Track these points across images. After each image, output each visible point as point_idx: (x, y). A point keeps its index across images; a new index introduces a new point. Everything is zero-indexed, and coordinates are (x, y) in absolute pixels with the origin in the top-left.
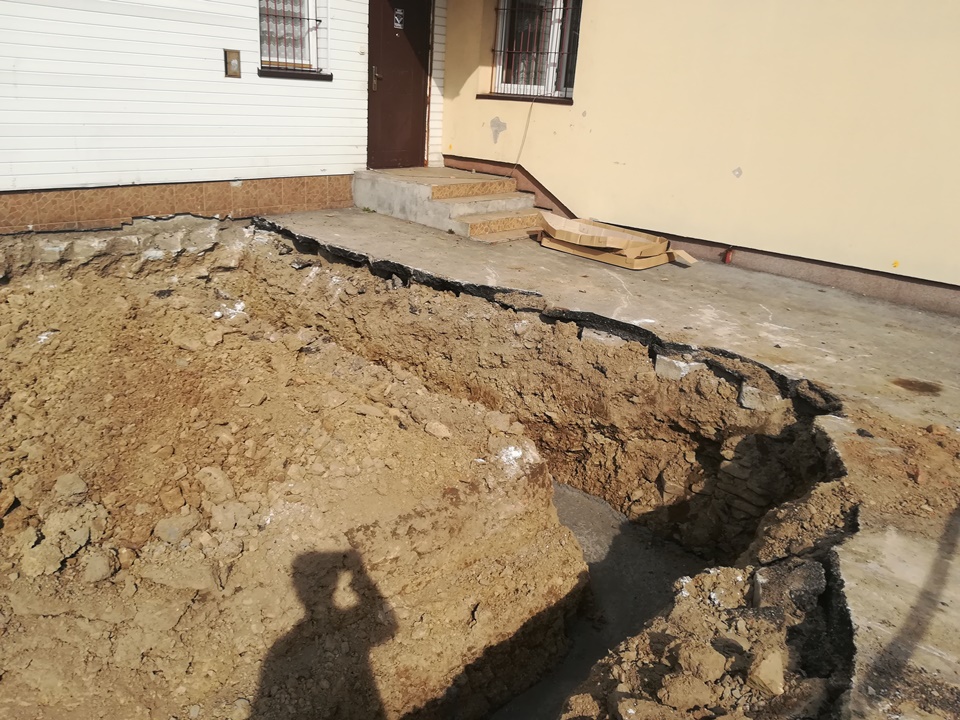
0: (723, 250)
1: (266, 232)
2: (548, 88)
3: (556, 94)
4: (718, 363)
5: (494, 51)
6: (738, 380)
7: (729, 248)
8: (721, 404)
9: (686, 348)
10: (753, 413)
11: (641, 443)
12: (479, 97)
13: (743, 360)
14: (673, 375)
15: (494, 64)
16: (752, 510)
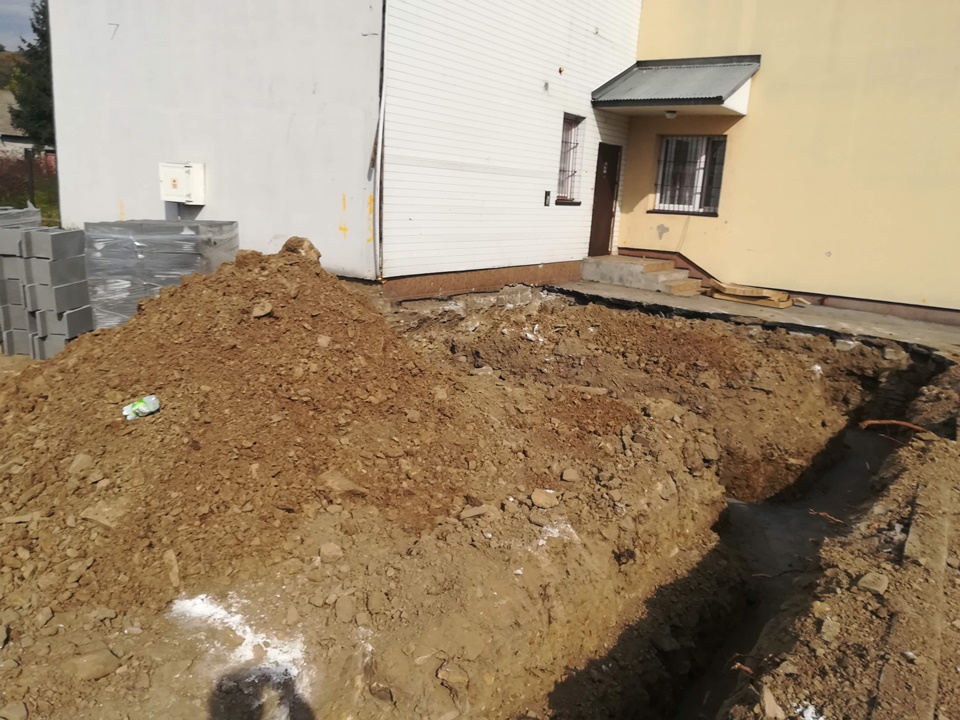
0: (820, 298)
1: (554, 294)
2: (696, 206)
3: (701, 210)
4: (867, 341)
5: (656, 185)
6: (881, 347)
7: (825, 297)
8: (875, 359)
9: (851, 335)
10: (891, 361)
11: (832, 384)
12: (648, 212)
13: (881, 338)
14: (846, 348)
15: (655, 192)
16: (899, 404)
